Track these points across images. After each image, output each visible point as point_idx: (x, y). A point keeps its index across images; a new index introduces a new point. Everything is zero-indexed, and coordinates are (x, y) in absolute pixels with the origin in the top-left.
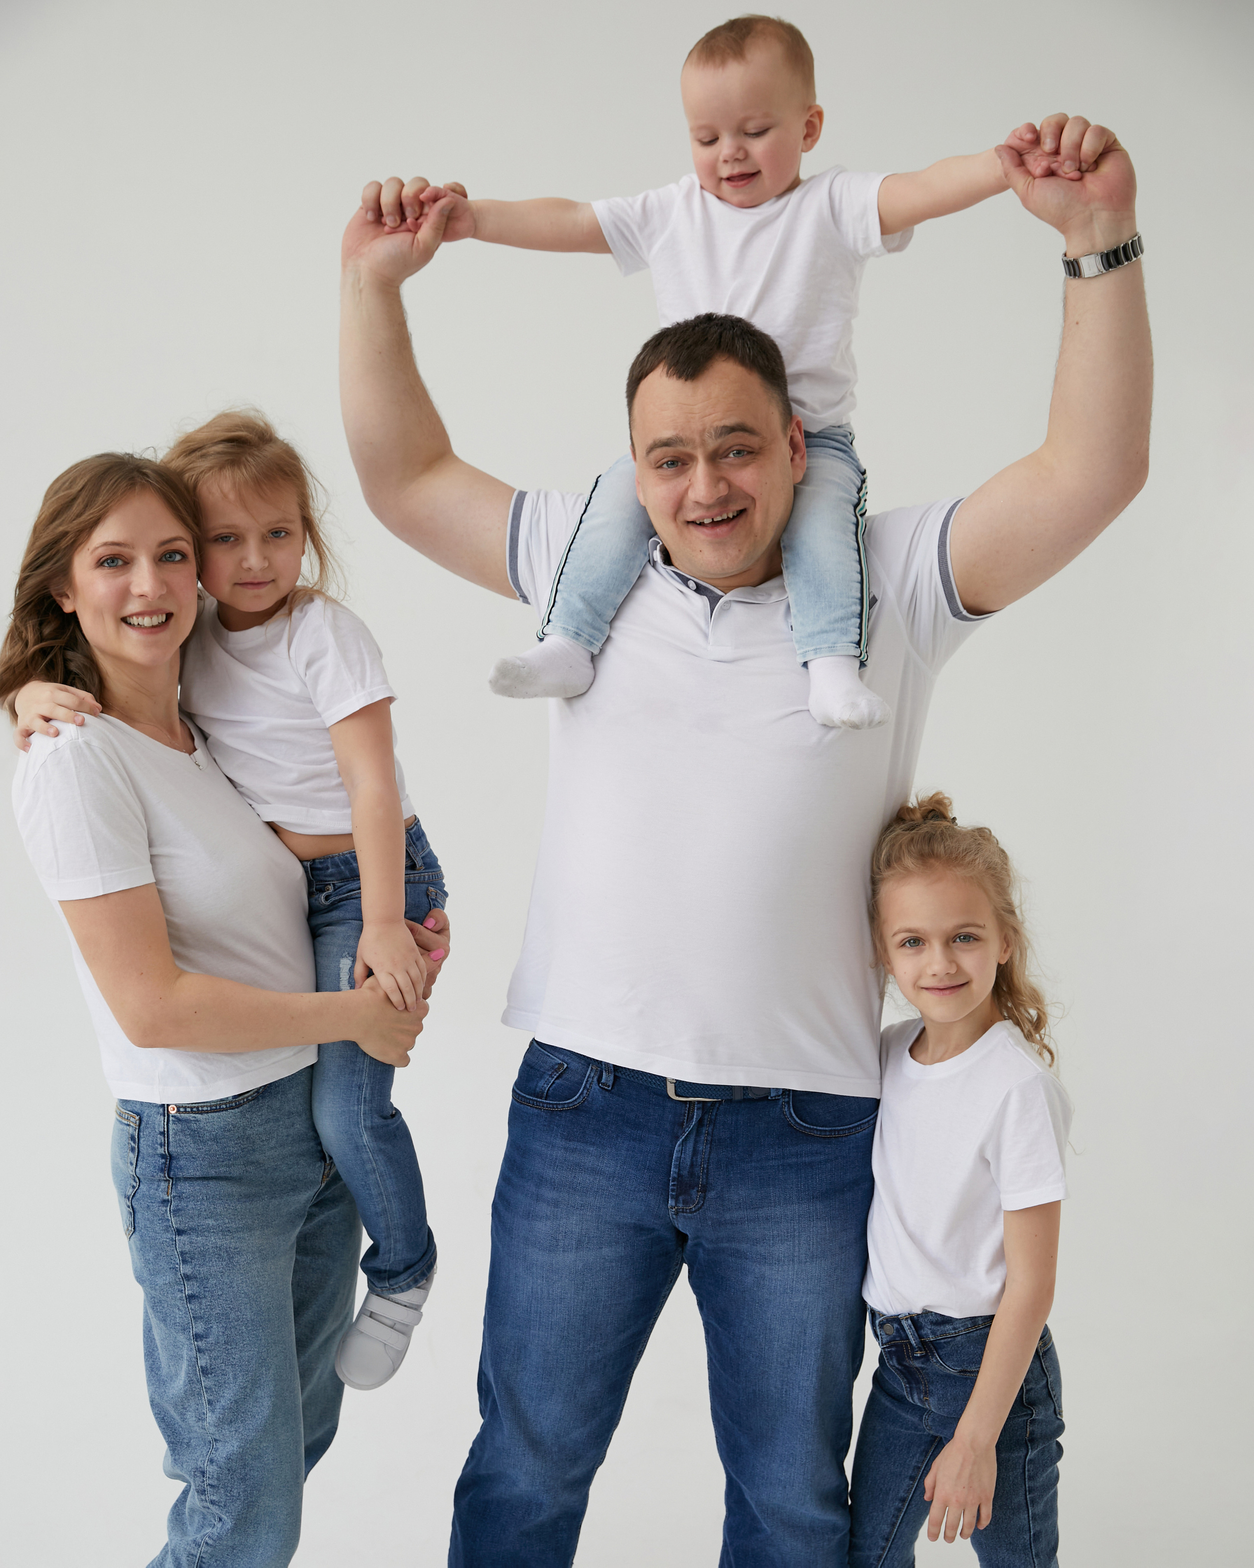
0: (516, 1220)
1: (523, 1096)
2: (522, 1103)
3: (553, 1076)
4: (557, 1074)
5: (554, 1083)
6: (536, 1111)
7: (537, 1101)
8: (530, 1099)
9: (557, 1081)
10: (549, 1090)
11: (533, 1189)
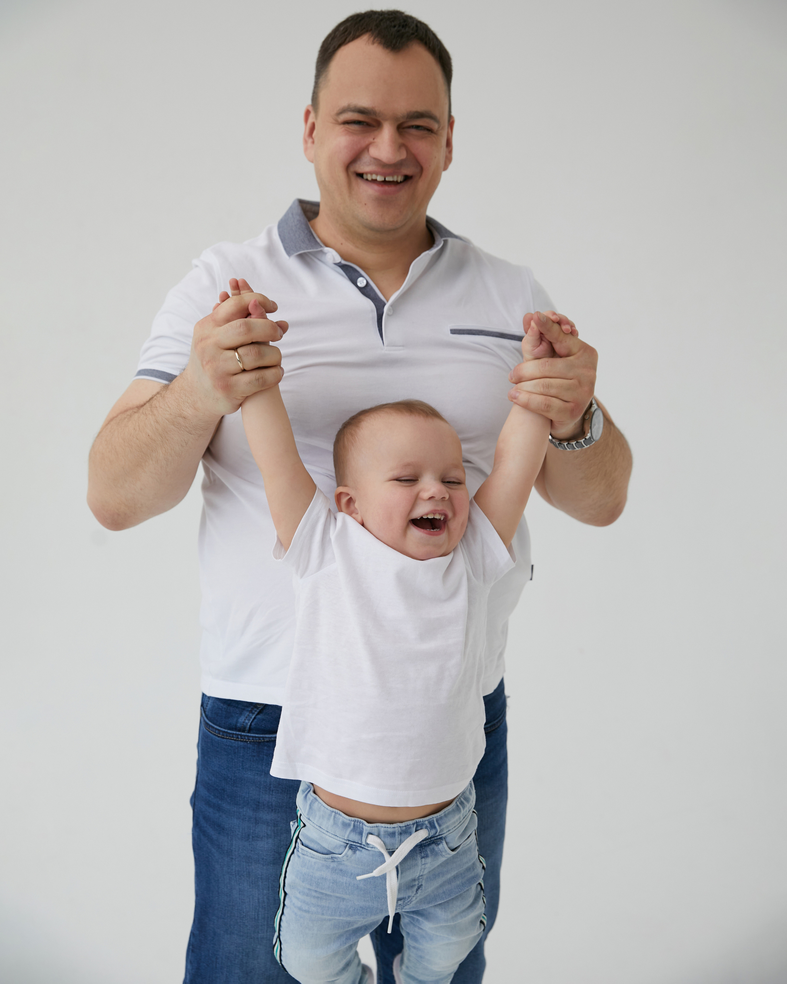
0: (234, 842)
1: (224, 732)
2: (224, 738)
3: (253, 711)
4: (258, 711)
5: (255, 718)
6: (242, 743)
7: (241, 735)
8: (233, 734)
9: (259, 716)
10: (251, 725)
11: (250, 813)
